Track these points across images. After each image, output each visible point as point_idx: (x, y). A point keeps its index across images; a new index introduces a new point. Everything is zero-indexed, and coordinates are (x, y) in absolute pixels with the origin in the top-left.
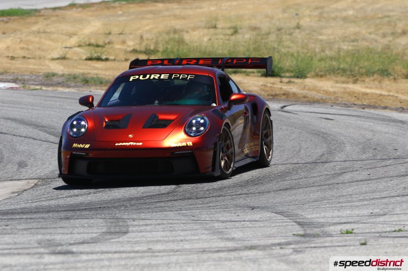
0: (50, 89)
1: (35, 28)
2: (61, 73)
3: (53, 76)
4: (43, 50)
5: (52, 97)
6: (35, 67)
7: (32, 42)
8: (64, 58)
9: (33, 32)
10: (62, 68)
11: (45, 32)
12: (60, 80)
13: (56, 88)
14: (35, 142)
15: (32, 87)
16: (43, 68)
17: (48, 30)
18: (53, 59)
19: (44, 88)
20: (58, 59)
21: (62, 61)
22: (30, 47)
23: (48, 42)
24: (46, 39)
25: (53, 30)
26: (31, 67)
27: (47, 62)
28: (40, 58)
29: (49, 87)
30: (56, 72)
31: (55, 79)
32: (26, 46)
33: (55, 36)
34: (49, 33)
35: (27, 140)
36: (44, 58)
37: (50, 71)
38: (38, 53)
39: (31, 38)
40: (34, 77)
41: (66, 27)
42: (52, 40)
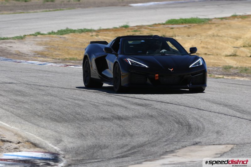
0: (230, 77)
1: (210, 33)
2: (235, 66)
3: (230, 68)
4: (218, 49)
5: (233, 84)
6: (215, 61)
7: (210, 43)
8: (235, 55)
9: (210, 36)
10: (235, 62)
11: (217, 36)
12: (236, 71)
13: (234, 77)
14: (226, 117)
15: (217, 76)
16: (221, 62)
17: (220, 34)
18: (227, 56)
19: (225, 77)
20: (230, 56)
21: (234, 57)
22: (209, 47)
23: (221, 43)
24: (220, 41)
25: (224, 34)
26: (212, 61)
27: (223, 58)
28: (217, 55)
29: (228, 77)
30: (231, 65)
31: (232, 71)
32: (206, 46)
33: (226, 38)
34: (221, 36)
35: (220, 115)
36: (220, 55)
37: (227, 65)
38: (214, 51)
39: (209, 40)
40: (216, 69)
41: (233, 33)
42: (223, 42)
